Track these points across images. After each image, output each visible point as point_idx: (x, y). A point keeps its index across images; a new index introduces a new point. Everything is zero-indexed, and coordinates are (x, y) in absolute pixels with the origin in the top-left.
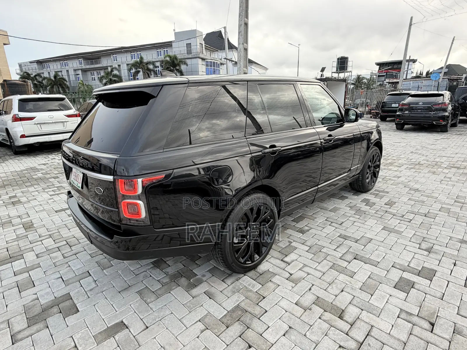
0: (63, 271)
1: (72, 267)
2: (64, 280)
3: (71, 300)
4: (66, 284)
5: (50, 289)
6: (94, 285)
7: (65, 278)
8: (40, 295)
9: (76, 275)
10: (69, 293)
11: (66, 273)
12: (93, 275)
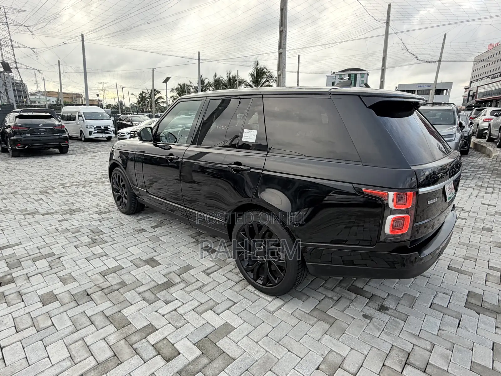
0: (450, 330)
1: (438, 325)
2: (458, 321)
3: (469, 300)
4: (461, 316)
5: (479, 324)
6: (440, 295)
7: (457, 322)
8: (493, 328)
9: (444, 314)
10: (465, 307)
11: (451, 326)
12: (431, 301)
